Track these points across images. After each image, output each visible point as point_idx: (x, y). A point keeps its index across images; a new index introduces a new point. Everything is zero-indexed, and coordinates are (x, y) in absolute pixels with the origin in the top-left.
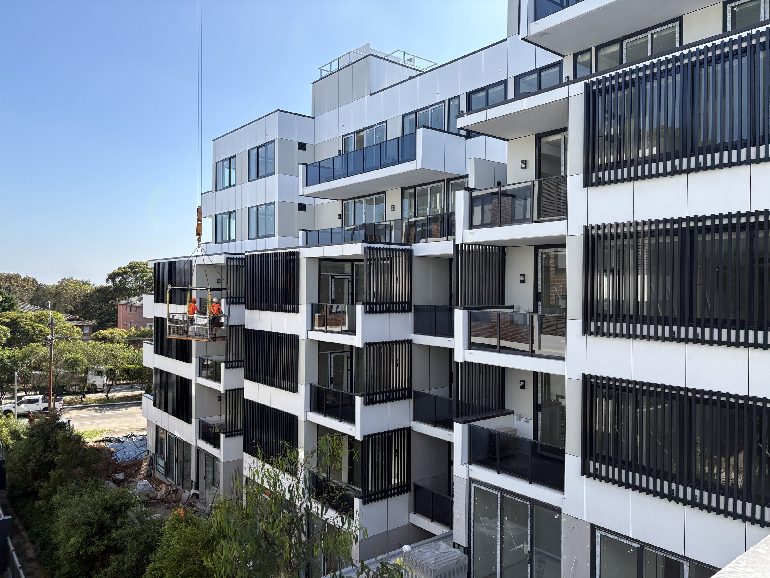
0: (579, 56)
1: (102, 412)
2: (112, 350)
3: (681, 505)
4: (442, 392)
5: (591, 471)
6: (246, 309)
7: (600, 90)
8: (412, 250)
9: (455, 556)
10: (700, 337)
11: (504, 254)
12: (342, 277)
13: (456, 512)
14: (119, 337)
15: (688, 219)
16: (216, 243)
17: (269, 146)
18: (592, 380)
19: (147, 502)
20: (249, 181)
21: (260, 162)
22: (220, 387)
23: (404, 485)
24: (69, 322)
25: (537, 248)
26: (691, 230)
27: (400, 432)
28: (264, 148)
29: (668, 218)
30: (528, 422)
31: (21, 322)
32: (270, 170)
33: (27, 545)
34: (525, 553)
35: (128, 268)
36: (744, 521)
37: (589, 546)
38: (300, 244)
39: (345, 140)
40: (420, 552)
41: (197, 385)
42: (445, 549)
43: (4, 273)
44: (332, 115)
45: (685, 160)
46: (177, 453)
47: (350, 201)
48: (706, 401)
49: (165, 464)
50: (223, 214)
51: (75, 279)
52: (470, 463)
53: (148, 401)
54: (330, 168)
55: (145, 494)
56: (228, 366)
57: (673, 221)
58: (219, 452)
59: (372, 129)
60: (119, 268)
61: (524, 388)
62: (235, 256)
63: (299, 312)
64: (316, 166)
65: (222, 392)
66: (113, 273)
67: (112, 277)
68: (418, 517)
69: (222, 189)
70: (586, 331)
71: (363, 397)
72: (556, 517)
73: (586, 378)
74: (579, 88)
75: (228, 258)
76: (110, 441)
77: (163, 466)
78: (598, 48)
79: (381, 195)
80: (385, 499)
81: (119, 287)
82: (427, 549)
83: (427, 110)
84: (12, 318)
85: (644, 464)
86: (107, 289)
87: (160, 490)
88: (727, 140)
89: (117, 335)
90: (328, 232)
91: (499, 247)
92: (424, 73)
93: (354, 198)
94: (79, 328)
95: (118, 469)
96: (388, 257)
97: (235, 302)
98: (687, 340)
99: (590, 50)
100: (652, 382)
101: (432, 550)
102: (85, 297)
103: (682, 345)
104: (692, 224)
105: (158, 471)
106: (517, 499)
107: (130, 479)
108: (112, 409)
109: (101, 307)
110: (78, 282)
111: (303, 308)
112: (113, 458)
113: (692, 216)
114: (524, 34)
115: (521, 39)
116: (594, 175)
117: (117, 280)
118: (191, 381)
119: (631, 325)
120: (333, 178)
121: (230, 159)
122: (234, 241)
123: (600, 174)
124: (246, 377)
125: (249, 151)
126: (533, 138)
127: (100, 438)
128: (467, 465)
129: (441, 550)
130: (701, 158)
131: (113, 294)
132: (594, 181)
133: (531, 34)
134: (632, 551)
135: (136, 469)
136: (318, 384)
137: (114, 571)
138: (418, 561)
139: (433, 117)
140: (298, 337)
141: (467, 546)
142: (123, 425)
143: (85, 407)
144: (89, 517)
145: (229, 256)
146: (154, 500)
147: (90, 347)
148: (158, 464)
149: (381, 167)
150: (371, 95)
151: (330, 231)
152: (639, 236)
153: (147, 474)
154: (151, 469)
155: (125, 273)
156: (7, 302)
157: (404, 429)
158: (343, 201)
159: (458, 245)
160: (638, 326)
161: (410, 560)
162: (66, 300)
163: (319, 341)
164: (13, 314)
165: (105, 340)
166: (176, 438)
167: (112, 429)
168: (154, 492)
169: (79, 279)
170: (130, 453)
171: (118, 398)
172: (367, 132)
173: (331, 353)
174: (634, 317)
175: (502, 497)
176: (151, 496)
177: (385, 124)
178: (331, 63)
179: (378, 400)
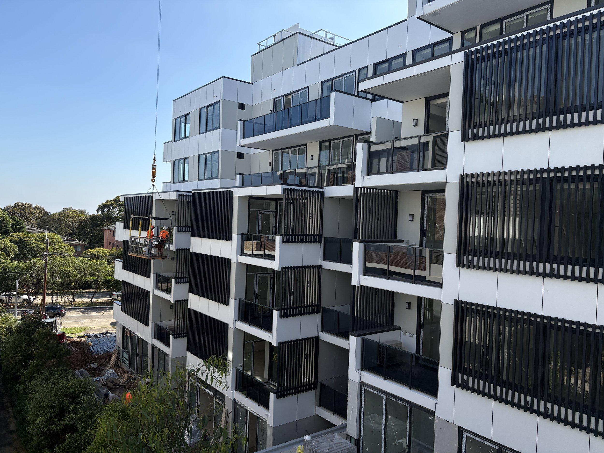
0: (466, 33)
1: (87, 313)
2: (95, 265)
3: (534, 415)
4: (344, 309)
5: (460, 382)
6: (191, 236)
7: (478, 58)
8: (323, 192)
9: (346, 447)
10: (556, 272)
11: (397, 197)
12: (268, 213)
13: (350, 409)
14: (103, 255)
15: (549, 170)
16: (173, 183)
17: (216, 106)
18: (463, 305)
19: (112, 388)
20: (199, 134)
21: (208, 119)
22: (171, 298)
23: (312, 384)
24: (65, 242)
25: (424, 193)
26: (551, 179)
27: (309, 340)
28: (212, 107)
29: (532, 169)
30: (412, 337)
31: (27, 241)
32: (216, 125)
33: (11, 419)
34: (404, 447)
35: (113, 201)
36: (588, 433)
37: (456, 445)
38: (237, 185)
39: (276, 101)
40: (317, 441)
41: (154, 295)
42: (338, 440)
43: (19, 203)
44: (267, 81)
45: (548, 119)
46: (138, 349)
47: (279, 151)
48: (559, 328)
49: (129, 357)
50: (179, 160)
51: (73, 209)
52: (362, 369)
53: (117, 306)
54: (262, 124)
55: (111, 381)
56: (177, 281)
57: (536, 171)
58: (169, 350)
59: (297, 93)
60: (107, 201)
61: (410, 309)
62: (185, 193)
63: (231, 240)
64: (251, 122)
65: (172, 302)
66: (102, 205)
67: (101, 208)
68: (323, 410)
69: (180, 140)
70: (459, 263)
71: (279, 311)
72: (430, 418)
73: (458, 304)
74: (460, 57)
75: (179, 195)
76: (89, 336)
77: (127, 358)
78: (482, 27)
79: (303, 147)
80: (295, 394)
81: (106, 215)
82: (324, 439)
83: (341, 78)
84: (20, 238)
85: (505, 378)
86: (97, 217)
87: (123, 378)
88: (585, 102)
89: (102, 253)
90: (259, 176)
91: (393, 191)
92: (339, 48)
93: (282, 149)
94: (72, 247)
95: (93, 359)
96: (303, 197)
97: (184, 230)
98: (544, 275)
99: (475, 28)
100: (514, 309)
101: (327, 441)
102: (81, 222)
103: (540, 279)
104: (552, 175)
105: (124, 362)
106: (399, 402)
107: (101, 368)
108: (95, 311)
109: (93, 231)
110: (76, 211)
111: (235, 236)
112: (90, 350)
113: (552, 167)
114: (419, 14)
115: (417, 18)
116: (470, 131)
117: (106, 210)
118: (149, 292)
119: (497, 260)
120: (264, 132)
121: (186, 116)
122: (187, 181)
123: (475, 131)
124: (191, 291)
125: (200, 109)
126: (423, 101)
127: (82, 334)
128: (359, 371)
129: (335, 441)
130: (562, 117)
131: (101, 221)
132: (470, 136)
133: (425, 14)
134: (492, 451)
135: (107, 360)
136: (246, 299)
137: (66, 447)
138: (315, 450)
139: (346, 84)
140: (230, 260)
141: (358, 438)
142: (101, 324)
143: (74, 309)
144: (51, 401)
145: (180, 193)
146: (117, 386)
147: (79, 262)
148: (124, 357)
149: (302, 123)
150: (298, 65)
151: (261, 175)
152: (506, 184)
153: (115, 365)
154: (119, 360)
155: (112, 205)
156: (18, 225)
157: (313, 338)
158: (273, 151)
159: (357, 188)
160: (503, 261)
161: (309, 448)
162: (66, 225)
163: (247, 265)
164: (22, 235)
165: (92, 257)
166: (137, 337)
167: (93, 327)
168: (118, 379)
169: (77, 209)
170: (104, 347)
171: (100, 302)
172: (294, 96)
173: (257, 274)
174: (500, 253)
175: (387, 399)
176: (115, 382)
177: (307, 89)
178: (267, 39)
179: (291, 313)
